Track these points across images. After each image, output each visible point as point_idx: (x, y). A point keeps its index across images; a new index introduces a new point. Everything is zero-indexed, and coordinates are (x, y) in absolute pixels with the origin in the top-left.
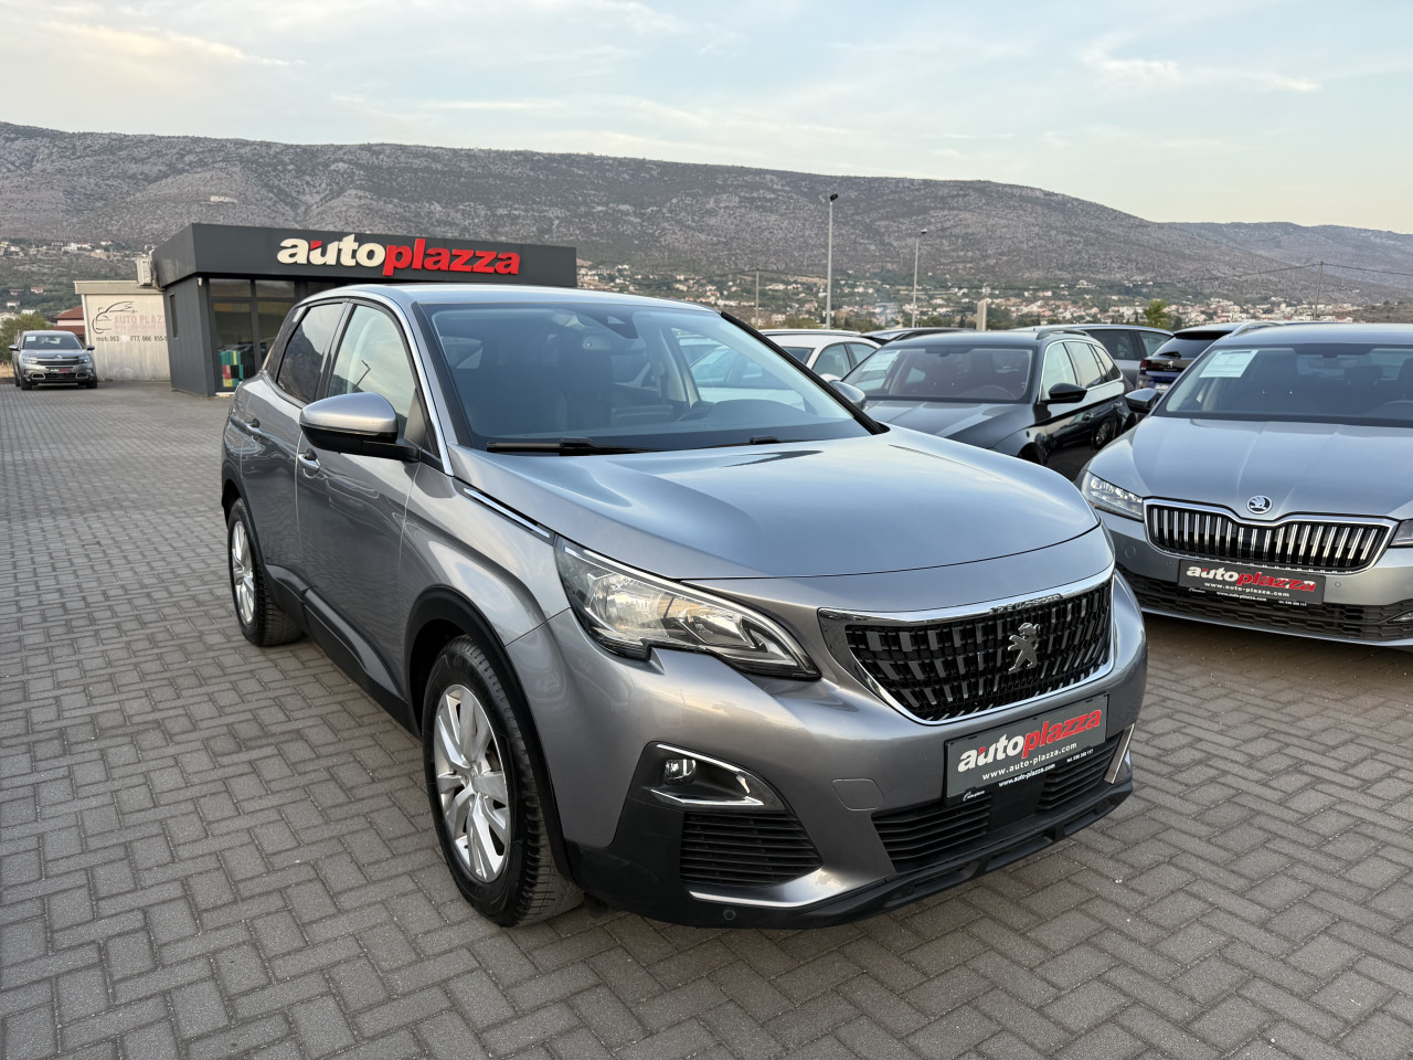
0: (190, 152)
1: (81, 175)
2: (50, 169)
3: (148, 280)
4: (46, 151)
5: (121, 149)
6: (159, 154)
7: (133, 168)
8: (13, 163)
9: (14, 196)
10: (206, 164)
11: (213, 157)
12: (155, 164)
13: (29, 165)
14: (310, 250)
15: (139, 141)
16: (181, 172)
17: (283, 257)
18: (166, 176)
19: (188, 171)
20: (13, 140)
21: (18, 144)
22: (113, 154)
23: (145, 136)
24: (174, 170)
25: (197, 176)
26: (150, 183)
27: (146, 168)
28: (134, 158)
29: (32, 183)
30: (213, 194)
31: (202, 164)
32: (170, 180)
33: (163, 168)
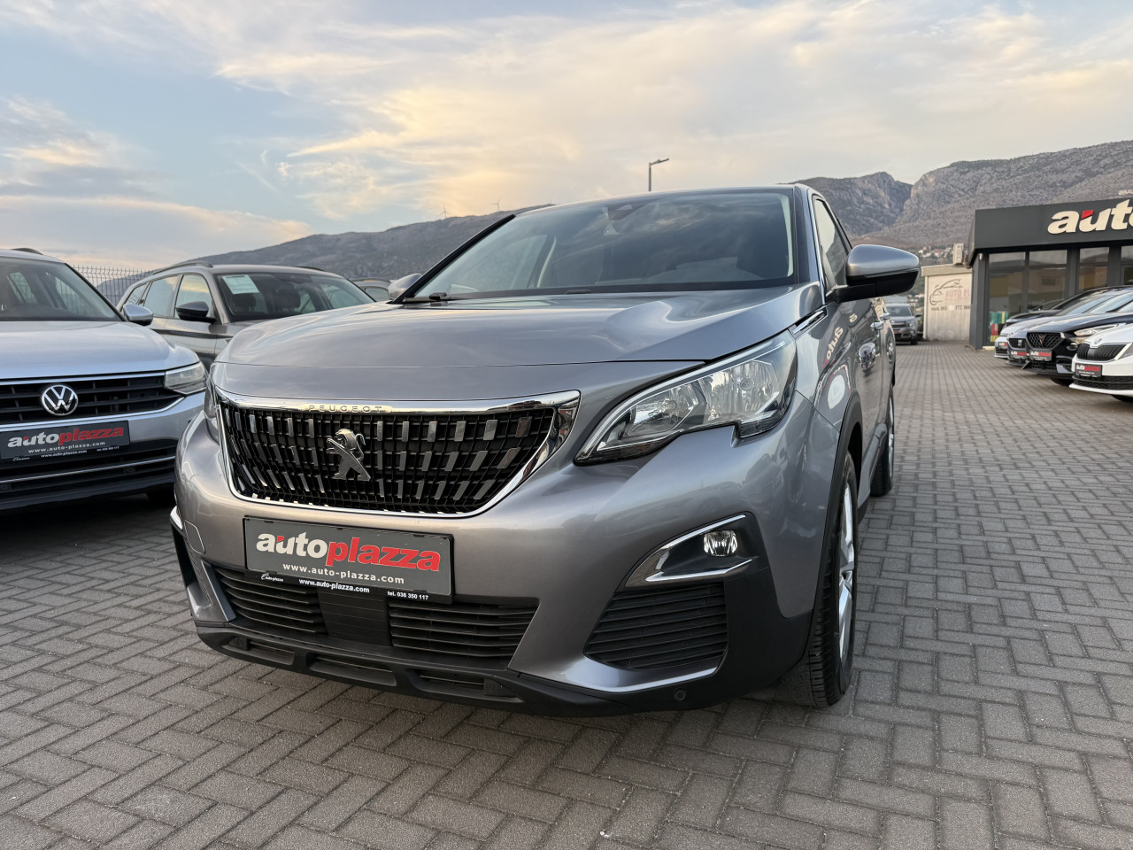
0: (1106, 157)
1: (1011, 191)
2: (988, 189)
3: (959, 261)
4: (988, 177)
5: (1046, 165)
6: (1078, 163)
7: (1054, 178)
8: (963, 190)
9: (961, 213)
10: (1119, 164)
11: (1128, 156)
12: (1073, 172)
13: (974, 189)
14: (1080, 219)
15: (1063, 155)
16: (1094, 175)
17: (1054, 229)
18: (1081, 180)
19: (1101, 173)
20: (965, 173)
21: (969, 175)
22: (1039, 170)
23: (1067, 151)
24: (1089, 174)
25: (1109, 176)
26: (1066, 188)
27: (1064, 177)
28: (1056, 170)
29: (974, 202)
30: (1122, 189)
31: (1116, 164)
32: (1084, 183)
33: (1079, 174)
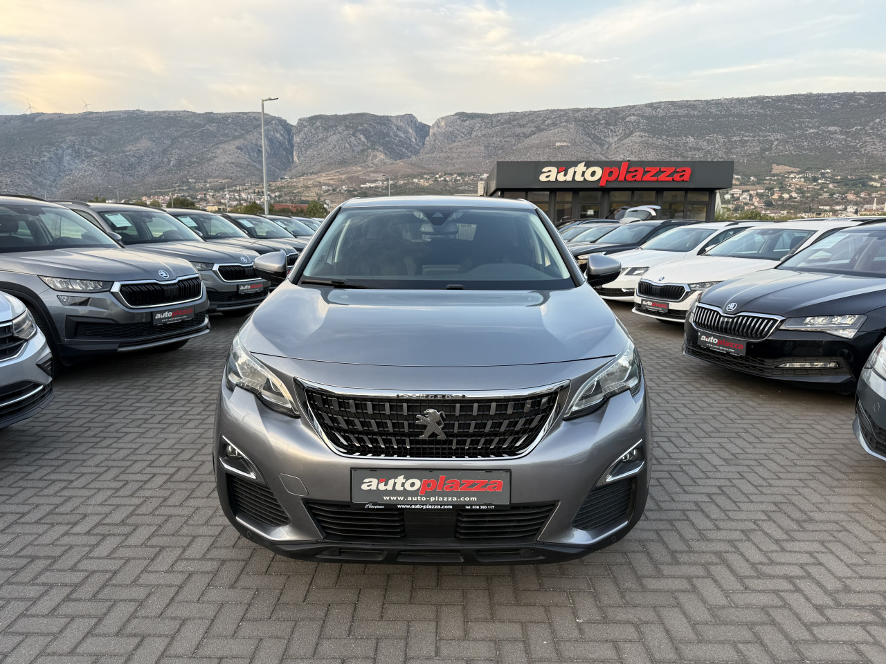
0: (548, 118)
1: (493, 137)
2: (479, 134)
4: (479, 125)
5: (514, 120)
6: (533, 121)
7: (518, 130)
8: (463, 133)
9: (462, 150)
10: (556, 125)
11: (561, 119)
12: (530, 127)
13: (470, 133)
14: (558, 173)
15: (524, 115)
16: (542, 130)
17: (543, 178)
18: (535, 133)
19: (546, 130)
20: (465, 121)
21: (467, 123)
22: (510, 123)
23: (527, 112)
24: (539, 130)
25: (551, 132)
26: (526, 138)
27: (525, 130)
28: (520, 125)
29: (471, 143)
30: (558, 142)
31: (554, 125)
32: (536, 136)
33: (534, 129)
